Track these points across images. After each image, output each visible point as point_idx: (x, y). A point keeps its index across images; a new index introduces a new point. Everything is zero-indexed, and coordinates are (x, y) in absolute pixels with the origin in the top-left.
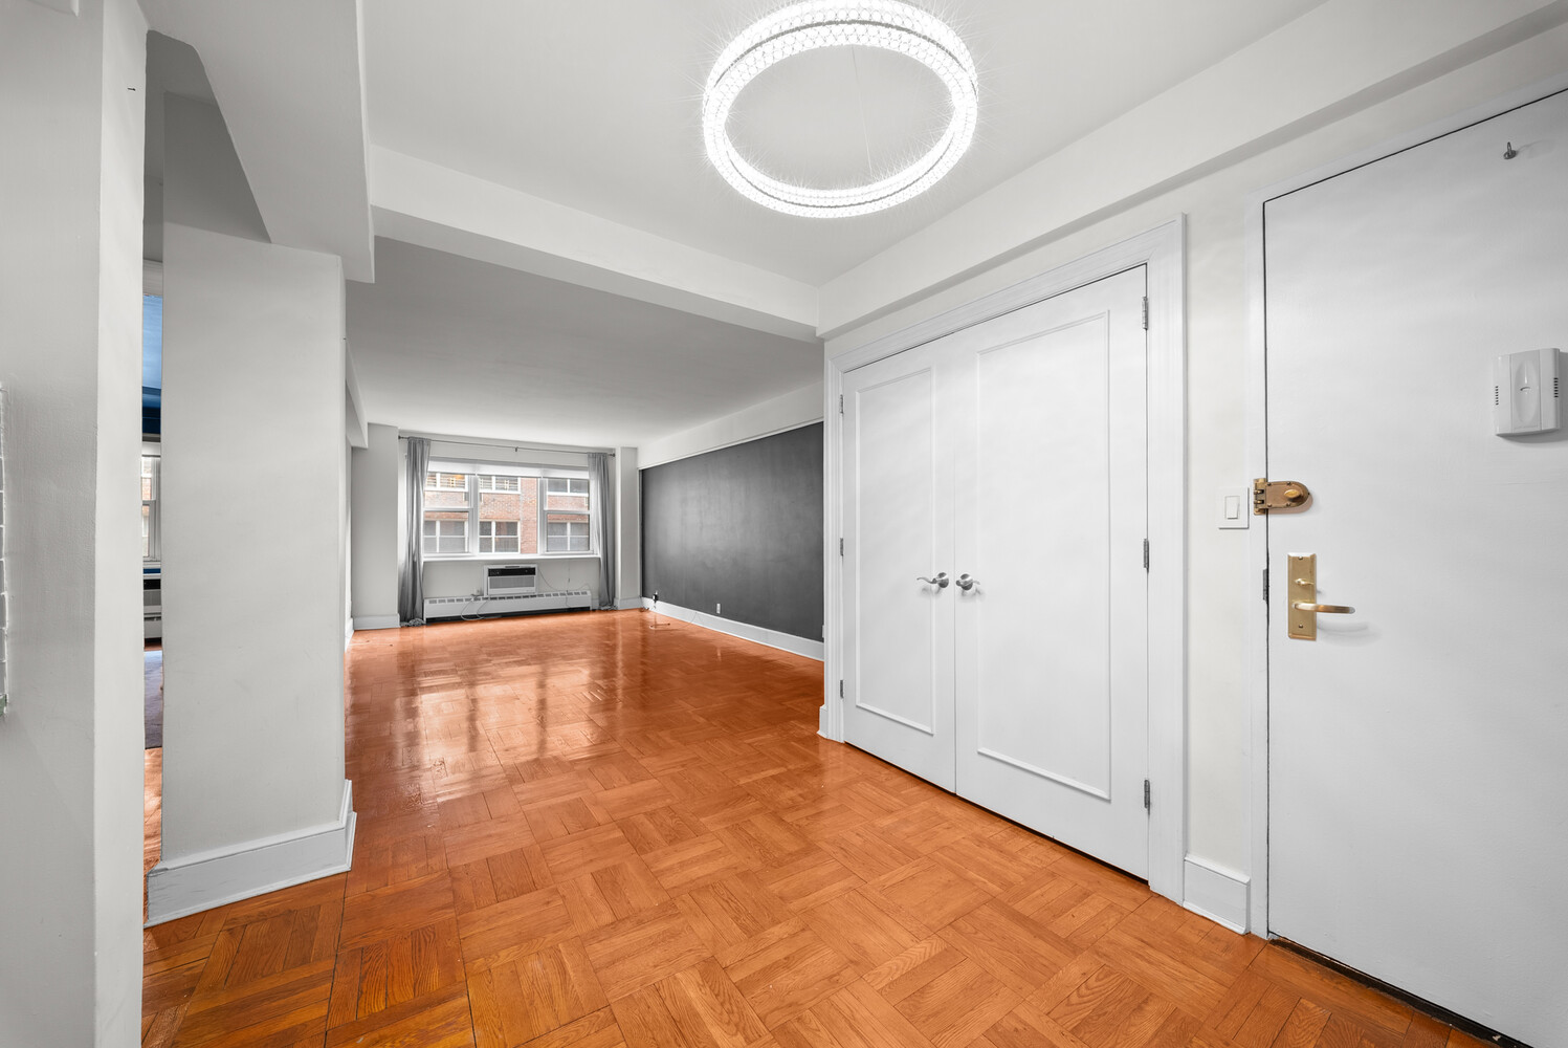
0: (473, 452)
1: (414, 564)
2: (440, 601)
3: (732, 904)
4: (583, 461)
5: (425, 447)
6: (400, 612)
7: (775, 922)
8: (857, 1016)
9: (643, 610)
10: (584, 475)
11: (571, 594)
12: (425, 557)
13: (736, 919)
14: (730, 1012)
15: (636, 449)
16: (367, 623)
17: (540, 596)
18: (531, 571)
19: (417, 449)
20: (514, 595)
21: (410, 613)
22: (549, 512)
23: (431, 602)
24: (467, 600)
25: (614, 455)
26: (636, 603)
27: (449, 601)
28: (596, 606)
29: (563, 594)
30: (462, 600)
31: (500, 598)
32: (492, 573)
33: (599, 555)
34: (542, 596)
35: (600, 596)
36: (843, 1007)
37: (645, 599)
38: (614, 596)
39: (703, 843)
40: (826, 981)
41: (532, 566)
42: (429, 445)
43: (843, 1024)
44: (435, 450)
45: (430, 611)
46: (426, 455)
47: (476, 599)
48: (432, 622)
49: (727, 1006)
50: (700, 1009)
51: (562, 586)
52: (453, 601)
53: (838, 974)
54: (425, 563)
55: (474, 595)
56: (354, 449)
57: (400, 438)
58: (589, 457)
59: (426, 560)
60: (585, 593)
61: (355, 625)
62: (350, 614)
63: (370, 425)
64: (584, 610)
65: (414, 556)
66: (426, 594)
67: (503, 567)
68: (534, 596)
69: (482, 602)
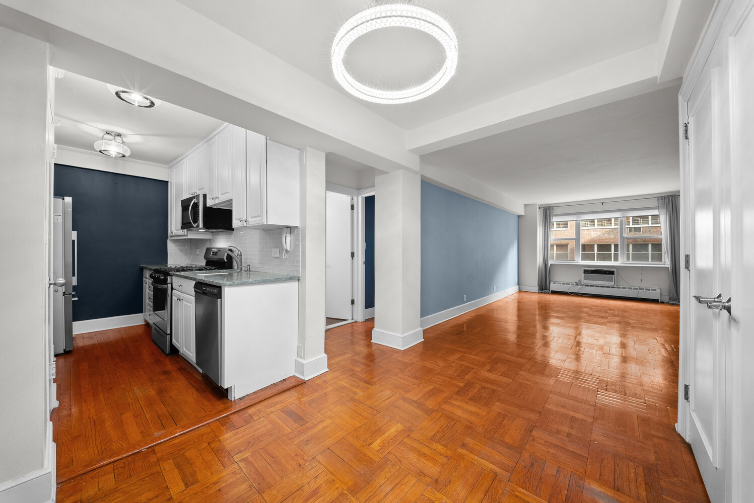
0: (576, 209)
1: (546, 265)
2: (558, 283)
3: (446, 429)
4: (655, 203)
5: (551, 210)
6: (539, 285)
7: (445, 446)
8: (403, 486)
10: (656, 212)
11: (642, 289)
12: (550, 262)
13: (438, 432)
14: (388, 443)
16: (524, 288)
17: (617, 287)
18: (612, 273)
19: (547, 212)
20: (599, 285)
21: (543, 287)
22: (627, 238)
23: (553, 283)
24: (573, 284)
27: (563, 284)
29: (637, 289)
30: (569, 284)
32: (586, 272)
33: (668, 265)
34: (619, 288)
35: (669, 294)
36: (406, 480)
39: (480, 408)
40: (419, 471)
41: (612, 270)
42: (553, 209)
43: (397, 481)
44: (556, 211)
45: (553, 287)
46: (552, 214)
47: (577, 285)
48: (555, 293)
49: (391, 441)
50: (387, 434)
51: (637, 284)
52: (565, 284)
53: (425, 475)
54: (551, 264)
55: (576, 282)
56: (519, 216)
57: (539, 208)
58: (658, 200)
59: (551, 263)
60: (655, 290)
61: (519, 288)
62: (517, 284)
63: (525, 205)
64: (655, 301)
65: (545, 261)
66: (551, 279)
67: (593, 269)
68: (614, 287)
69: (580, 286)
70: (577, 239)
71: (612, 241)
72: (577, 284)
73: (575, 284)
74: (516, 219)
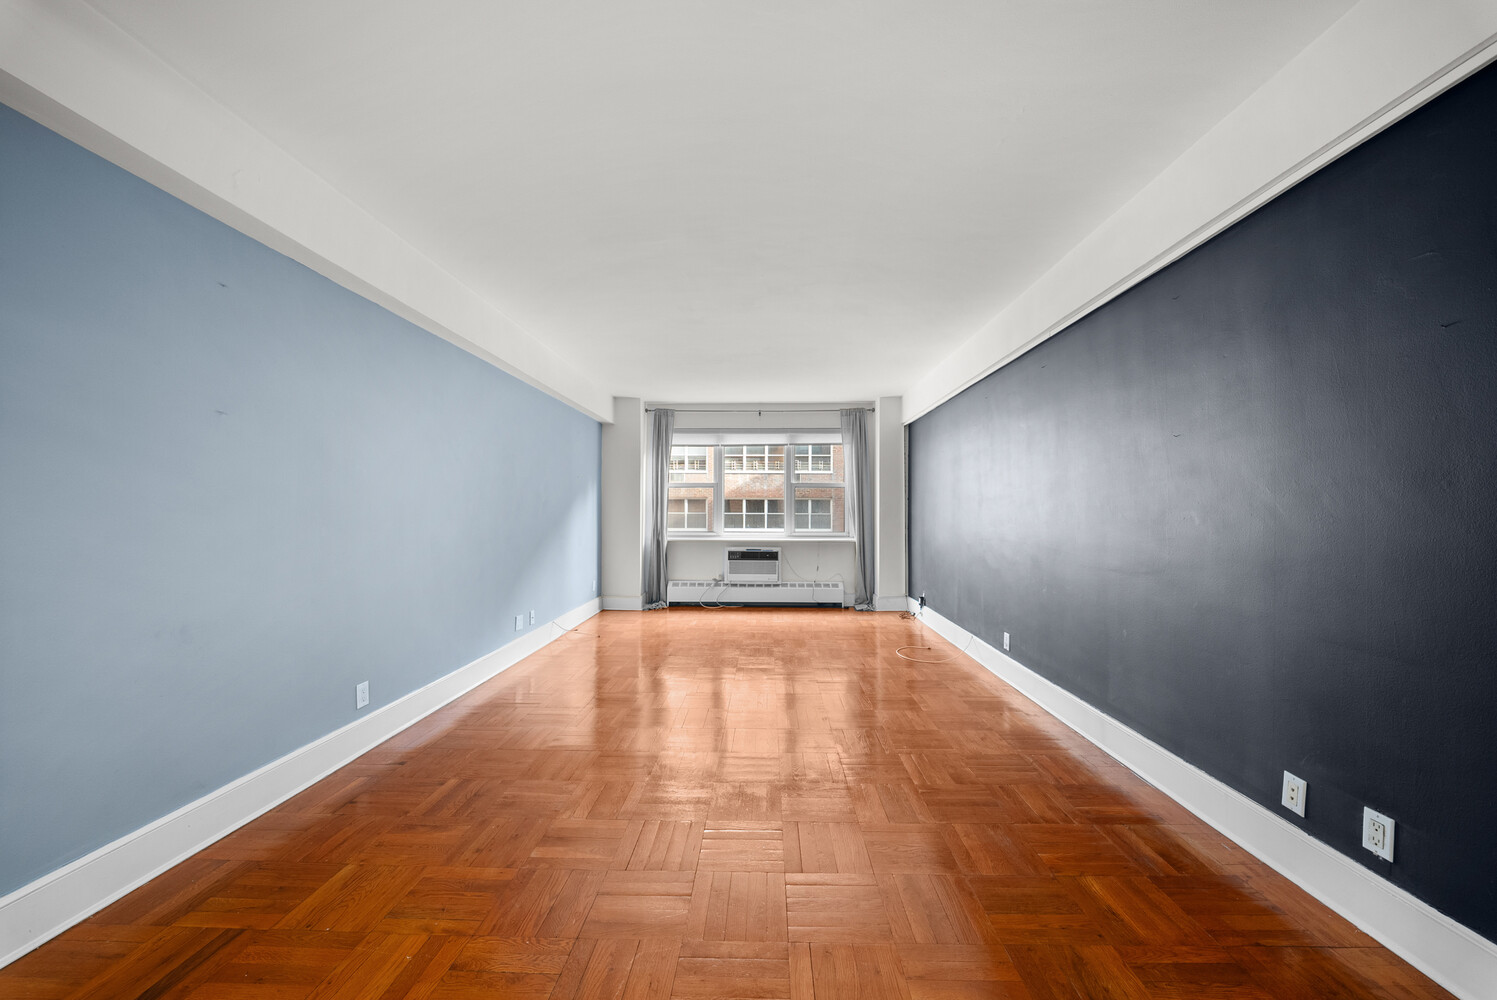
1: (658, 544)
2: (683, 585)
4: (835, 421)
5: (670, 418)
6: (643, 593)
9: (906, 615)
10: (836, 438)
11: (818, 585)
12: (667, 537)
15: (900, 398)
16: (613, 603)
17: (782, 585)
18: (773, 556)
19: (662, 421)
20: (754, 583)
21: (654, 599)
22: (797, 486)
23: (674, 585)
24: (708, 585)
25: (874, 410)
26: (899, 604)
27: (692, 585)
28: (850, 602)
29: (811, 586)
30: (703, 585)
31: (741, 585)
32: (732, 556)
33: (855, 539)
34: (785, 585)
35: (856, 591)
37: (911, 600)
38: (873, 592)
41: (775, 550)
42: (673, 415)
44: (680, 421)
45: (674, 594)
46: (670, 427)
47: (717, 585)
48: (676, 606)
51: (810, 576)
52: (695, 585)
54: (669, 542)
55: (715, 580)
56: (601, 425)
57: (646, 410)
58: (842, 415)
59: (669, 539)
60: (836, 586)
61: (602, 604)
62: (595, 594)
63: (615, 399)
64: (835, 607)
65: (658, 535)
66: (670, 576)
67: (744, 549)
68: (777, 585)
69: (722, 588)
70: (717, 486)
71: (765, 494)
72: (717, 583)
73: (714, 582)
74: (595, 429)
